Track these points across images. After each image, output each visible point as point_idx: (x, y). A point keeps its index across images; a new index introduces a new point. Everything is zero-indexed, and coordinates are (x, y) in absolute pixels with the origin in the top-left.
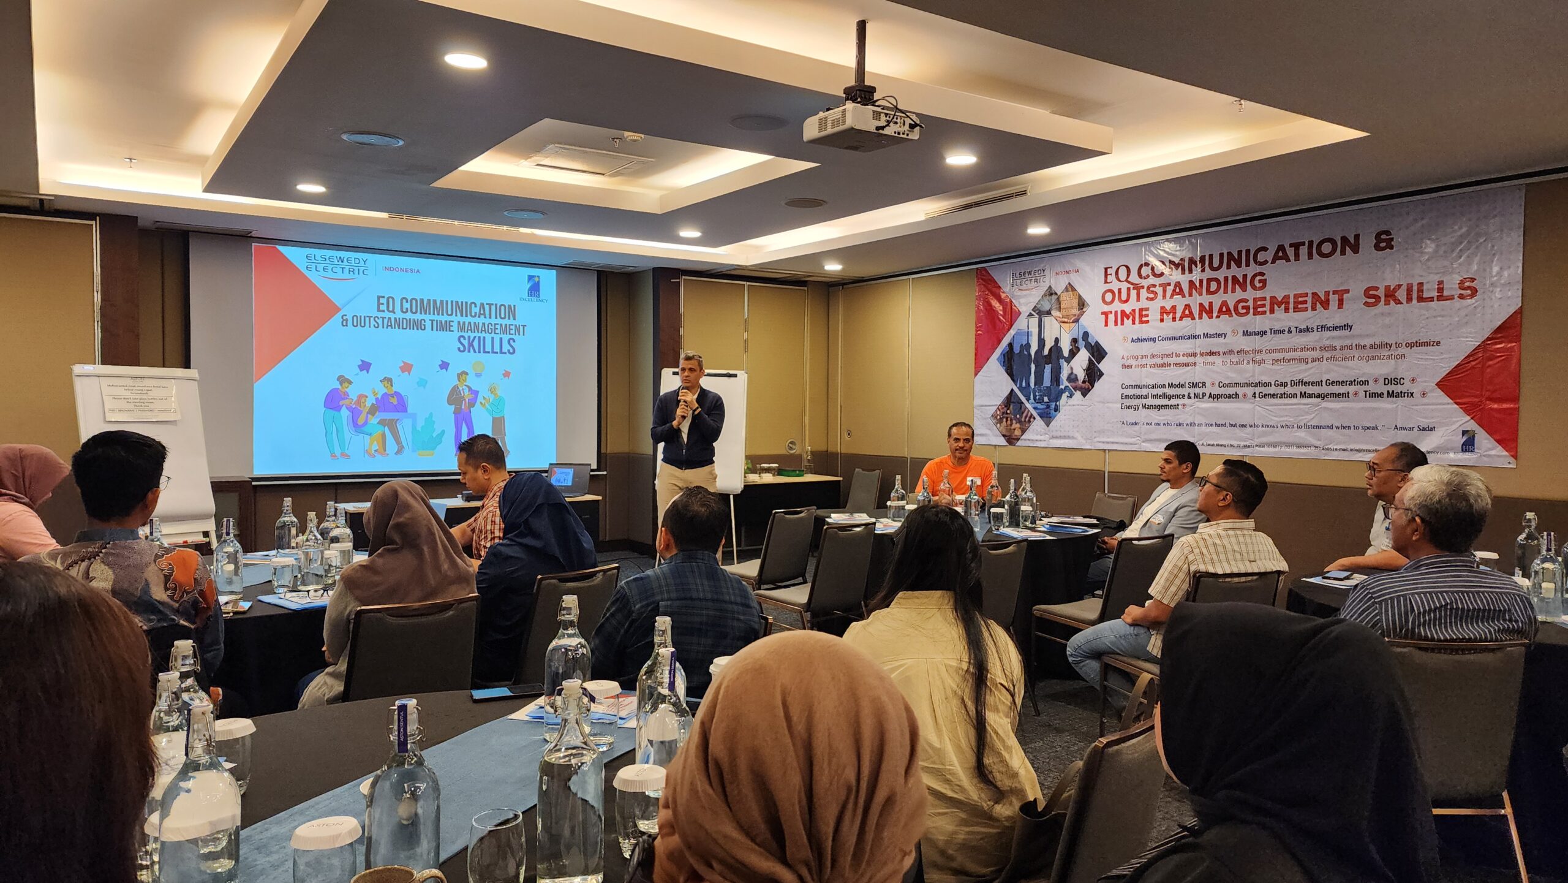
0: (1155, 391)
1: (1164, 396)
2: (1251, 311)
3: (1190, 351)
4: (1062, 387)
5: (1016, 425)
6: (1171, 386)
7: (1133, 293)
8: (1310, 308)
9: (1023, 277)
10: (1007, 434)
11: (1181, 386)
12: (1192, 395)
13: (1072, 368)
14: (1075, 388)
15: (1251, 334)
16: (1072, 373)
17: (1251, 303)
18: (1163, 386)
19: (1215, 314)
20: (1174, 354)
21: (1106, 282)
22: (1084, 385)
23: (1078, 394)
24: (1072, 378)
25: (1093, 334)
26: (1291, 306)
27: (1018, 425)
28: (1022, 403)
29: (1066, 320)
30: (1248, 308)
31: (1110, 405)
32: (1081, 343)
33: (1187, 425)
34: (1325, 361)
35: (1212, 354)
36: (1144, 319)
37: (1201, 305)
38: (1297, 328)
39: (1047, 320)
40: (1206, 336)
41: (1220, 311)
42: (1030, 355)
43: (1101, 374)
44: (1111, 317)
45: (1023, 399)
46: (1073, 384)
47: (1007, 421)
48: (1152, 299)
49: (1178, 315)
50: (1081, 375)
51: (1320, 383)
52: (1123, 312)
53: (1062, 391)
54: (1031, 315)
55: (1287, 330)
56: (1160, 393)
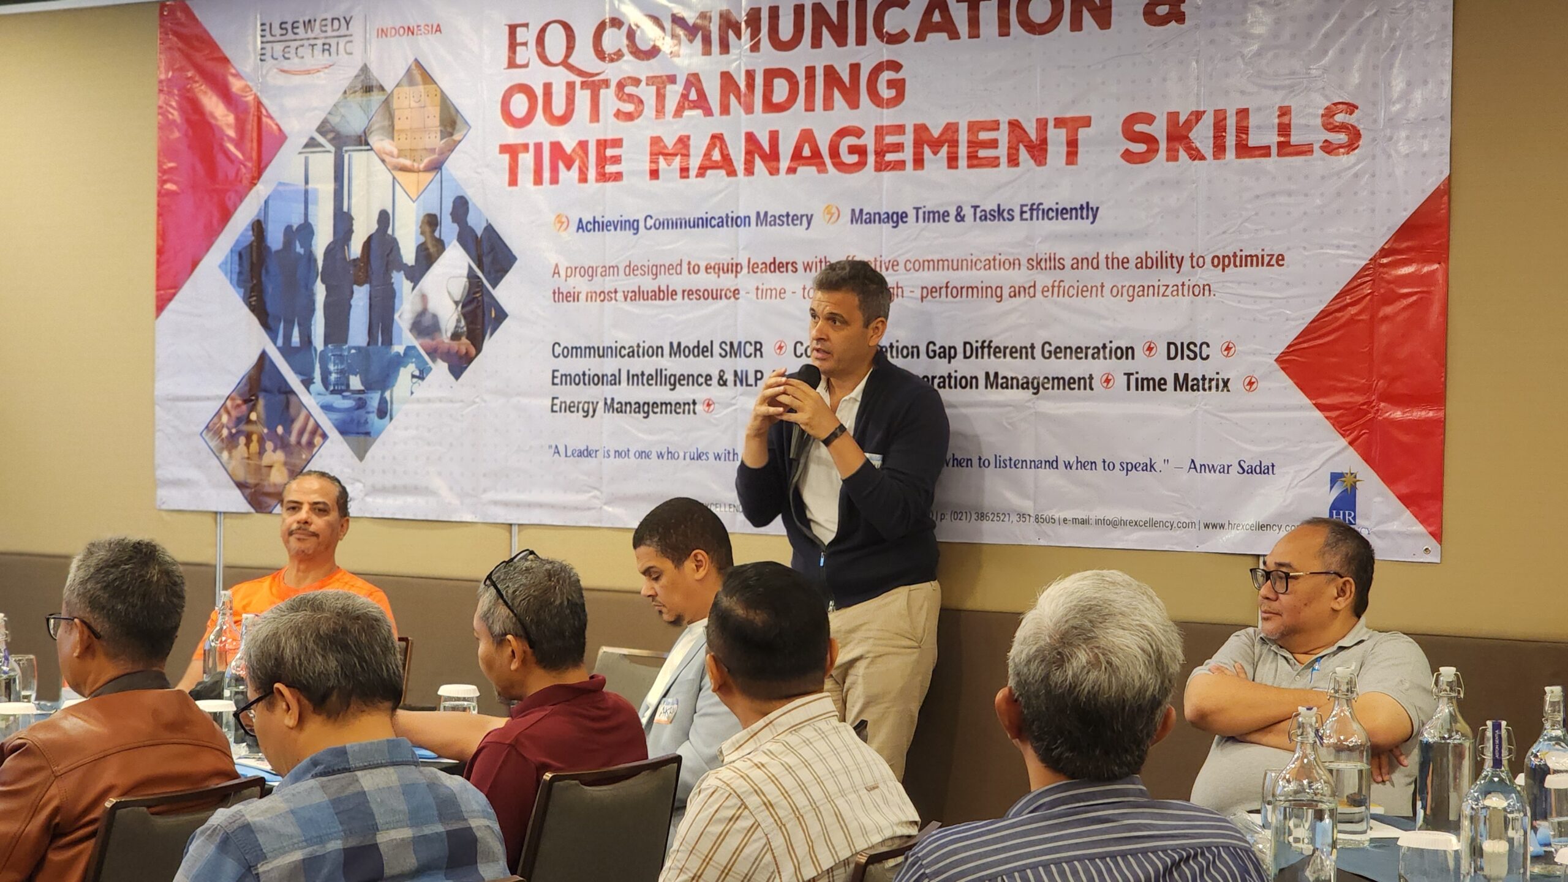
0: (638, 365)
1: (658, 377)
2: (871, 159)
3: (725, 259)
4: (398, 349)
5: (274, 457)
6: (677, 350)
7: (583, 97)
8: (1004, 160)
9: (290, 36)
10: (251, 481)
11: (702, 350)
12: (729, 377)
13: (424, 298)
14: (433, 353)
15: (870, 220)
16: (424, 312)
17: (868, 140)
18: (657, 351)
19: (784, 163)
20: (685, 266)
21: (512, 64)
22: (455, 345)
23: (440, 369)
24: (425, 325)
25: (479, 205)
26: (963, 151)
27: (279, 456)
28: (292, 392)
29: (407, 162)
30: (861, 151)
31: (525, 401)
32: (449, 230)
33: (718, 457)
34: (1039, 295)
35: (776, 266)
36: (610, 169)
37: (750, 138)
38: (975, 207)
39: (358, 161)
40: (763, 219)
41: (797, 156)
42: (310, 257)
43: (502, 316)
44: (526, 160)
45: (294, 381)
46: (427, 341)
47: (248, 445)
48: (630, 117)
49: (695, 162)
50: (449, 316)
51: (1026, 351)
52: (556, 147)
53: (398, 362)
54: (312, 144)
55: (953, 213)
56: (650, 370)
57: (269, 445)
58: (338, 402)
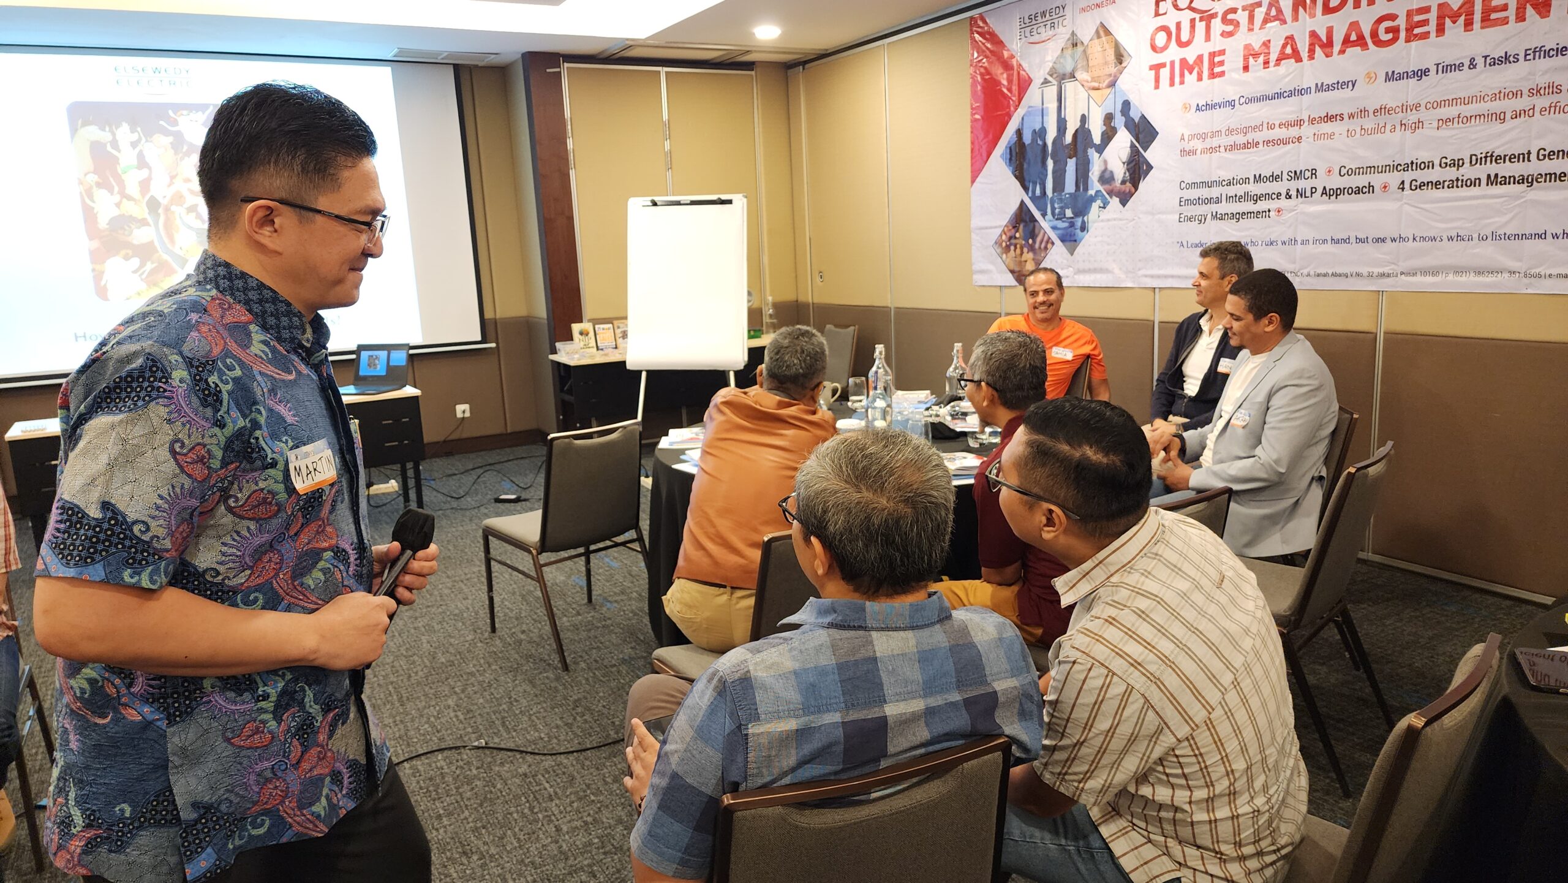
0: (1232, 191)
1: (1247, 197)
2: (1403, 34)
3: (1292, 117)
4: (1092, 192)
5: (1028, 256)
6: (1258, 179)
7: (1200, 26)
8: (1512, 18)
9: (1034, 22)
10: (1017, 269)
11: (1275, 178)
12: (1293, 193)
13: (1105, 162)
14: (1111, 193)
15: (1400, 77)
16: (1106, 169)
17: (1401, 22)
18: (1246, 181)
19: (1337, 47)
20: (1265, 126)
21: (1157, 14)
22: (1123, 187)
23: (1115, 201)
24: (1106, 178)
25: (1137, 104)
26: (1477, 17)
27: (1031, 255)
28: (1036, 221)
29: (1096, 85)
30: (1395, 30)
31: (1163, 217)
32: (1119, 121)
33: (1284, 243)
34: (1537, 114)
35: (1329, 118)
36: (1217, 70)
37: (1313, 35)
38: (1486, 57)
39: (1069, 87)
40: (1320, 88)
41: (1347, 42)
42: (1045, 145)
43: (1150, 167)
44: (1165, 73)
45: (1037, 214)
46: (1107, 187)
47: (1015, 251)
48: (1230, 34)
49: (1273, 57)
50: (1119, 171)
51: (1526, 157)
52: (1183, 62)
53: (1092, 199)
54: (1046, 82)
55: (1467, 63)
56: (1240, 193)
57: (1025, 250)
58: (1061, 225)
